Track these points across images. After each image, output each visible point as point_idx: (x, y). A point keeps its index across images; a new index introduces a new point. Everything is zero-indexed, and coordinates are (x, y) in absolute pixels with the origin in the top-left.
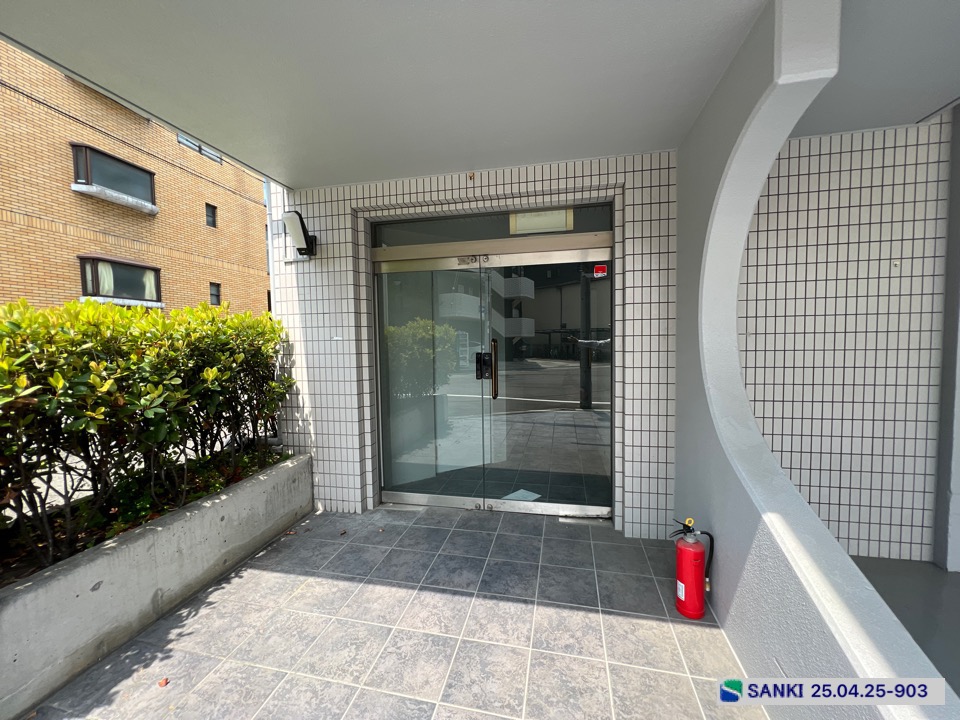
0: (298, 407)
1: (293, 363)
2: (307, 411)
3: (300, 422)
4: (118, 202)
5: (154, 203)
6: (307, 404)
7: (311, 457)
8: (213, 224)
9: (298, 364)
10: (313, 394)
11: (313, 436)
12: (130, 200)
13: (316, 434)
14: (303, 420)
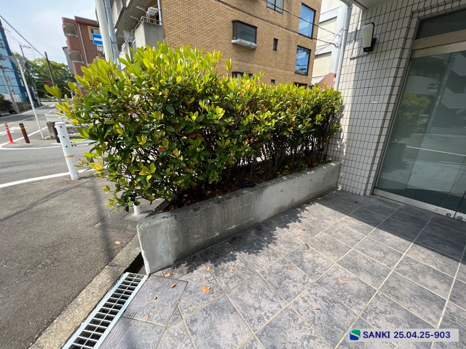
0: (340, 138)
1: (342, 116)
2: (344, 141)
3: (339, 146)
4: (245, 45)
5: (256, 43)
6: (345, 137)
7: (341, 164)
8: (275, 49)
9: (345, 116)
10: (349, 133)
11: (344, 154)
12: (248, 43)
13: (346, 153)
14: (341, 145)
